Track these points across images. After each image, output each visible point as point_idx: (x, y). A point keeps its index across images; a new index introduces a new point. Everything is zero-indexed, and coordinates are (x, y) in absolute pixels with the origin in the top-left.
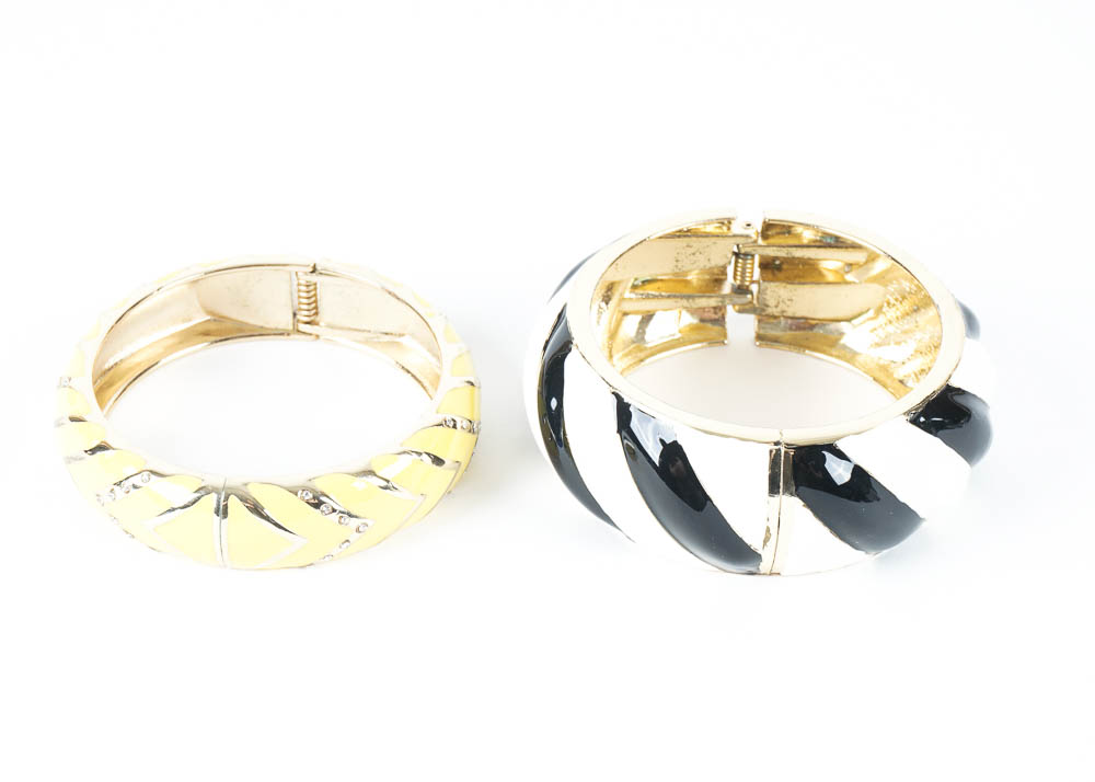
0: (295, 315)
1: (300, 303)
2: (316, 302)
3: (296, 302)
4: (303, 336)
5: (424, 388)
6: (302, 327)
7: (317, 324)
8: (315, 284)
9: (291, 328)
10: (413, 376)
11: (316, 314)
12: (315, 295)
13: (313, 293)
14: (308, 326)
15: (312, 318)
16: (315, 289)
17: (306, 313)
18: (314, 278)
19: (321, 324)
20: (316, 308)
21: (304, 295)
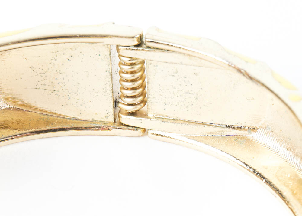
0: (116, 103)
1: (123, 88)
2: (143, 86)
3: (118, 87)
4: (127, 132)
5: (283, 198)
6: (126, 119)
7: (145, 115)
8: (143, 62)
9: (111, 119)
10: (267, 182)
11: (144, 102)
12: (142, 77)
13: (138, 75)
14: (132, 118)
15: (138, 107)
16: (143, 69)
17: (130, 101)
18: (140, 54)
19: (150, 115)
20: (143, 94)
21: (128, 77)
